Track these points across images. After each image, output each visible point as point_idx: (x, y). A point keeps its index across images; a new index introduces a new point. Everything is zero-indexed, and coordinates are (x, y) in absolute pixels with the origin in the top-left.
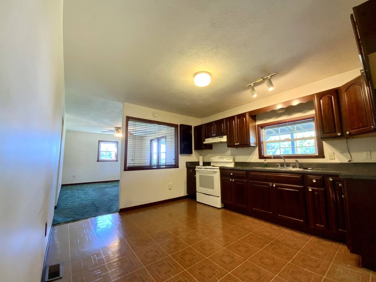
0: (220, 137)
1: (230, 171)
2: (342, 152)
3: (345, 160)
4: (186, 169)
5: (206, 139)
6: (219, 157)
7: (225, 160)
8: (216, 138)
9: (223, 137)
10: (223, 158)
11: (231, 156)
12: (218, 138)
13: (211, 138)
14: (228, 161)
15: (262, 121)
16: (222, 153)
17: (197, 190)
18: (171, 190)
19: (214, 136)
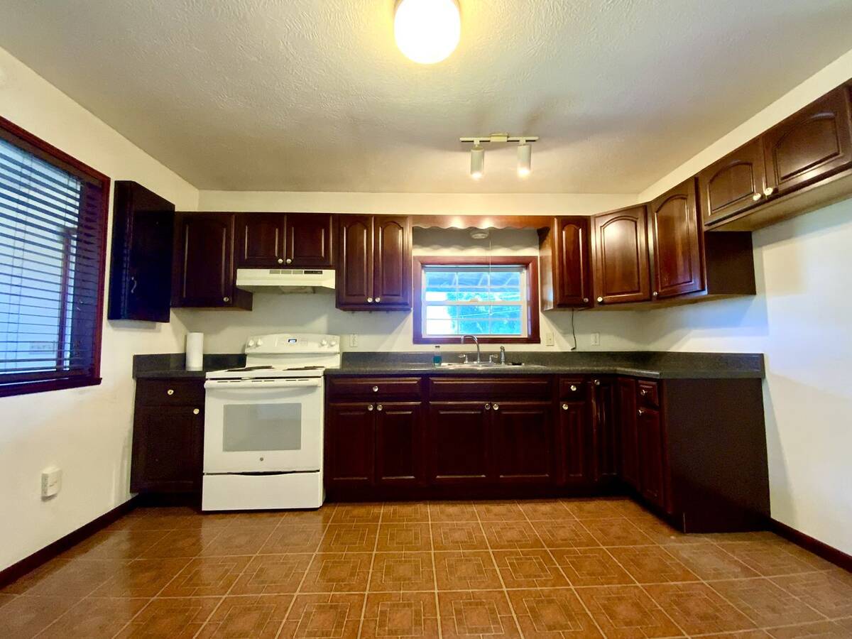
0: (306, 272)
1: (370, 382)
2: (564, 334)
4: (131, 386)
5: (238, 270)
6: (287, 336)
7: (313, 347)
8: (289, 273)
9: (321, 272)
10: (305, 341)
11: (329, 333)
12: (300, 272)
13: (267, 271)
14: (325, 349)
15: (428, 249)
16: (295, 323)
17: (208, 465)
18: (53, 501)
19: (285, 266)
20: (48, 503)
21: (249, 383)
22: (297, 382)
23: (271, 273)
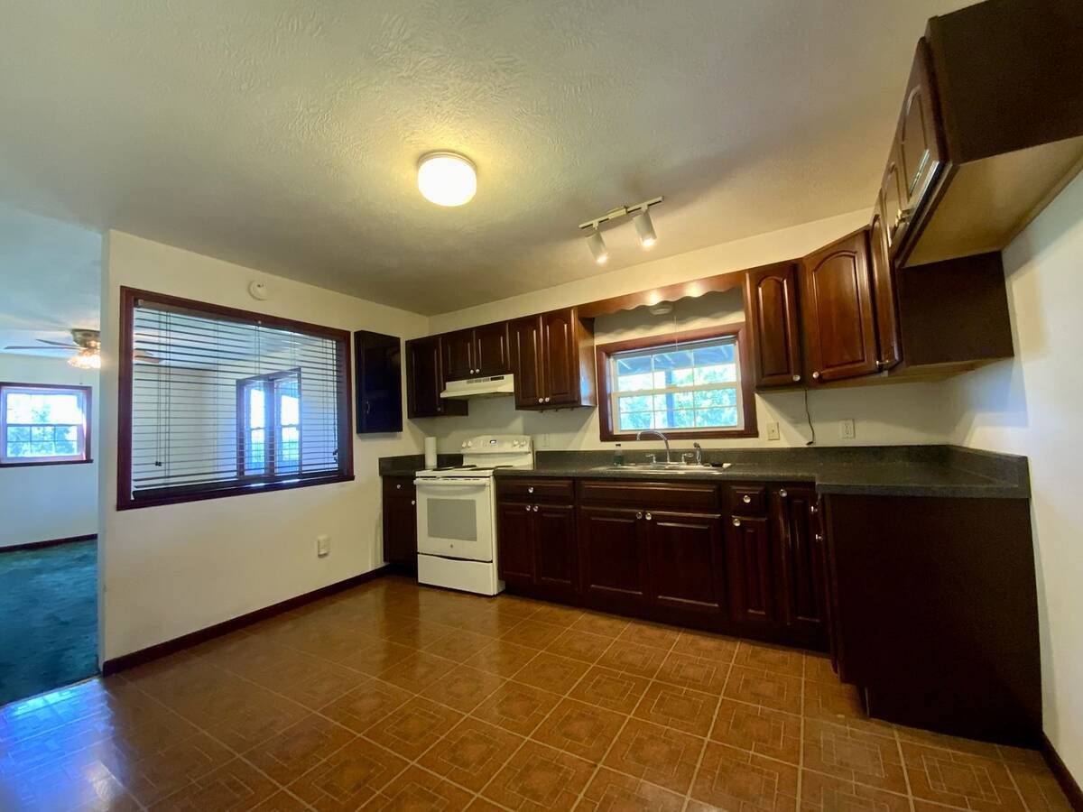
0: (492, 379)
1: (527, 483)
2: (795, 421)
3: (801, 442)
4: (378, 481)
5: (447, 383)
6: (490, 437)
7: (507, 447)
8: (480, 381)
9: (503, 378)
10: (502, 442)
11: (525, 434)
12: (488, 380)
13: (465, 381)
14: (517, 449)
15: (611, 335)
16: (496, 426)
17: (421, 547)
18: (326, 558)
19: (476, 376)
20: (322, 559)
21: (441, 481)
22: (472, 481)
23: (468, 382)
